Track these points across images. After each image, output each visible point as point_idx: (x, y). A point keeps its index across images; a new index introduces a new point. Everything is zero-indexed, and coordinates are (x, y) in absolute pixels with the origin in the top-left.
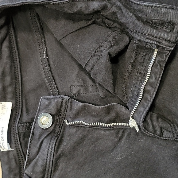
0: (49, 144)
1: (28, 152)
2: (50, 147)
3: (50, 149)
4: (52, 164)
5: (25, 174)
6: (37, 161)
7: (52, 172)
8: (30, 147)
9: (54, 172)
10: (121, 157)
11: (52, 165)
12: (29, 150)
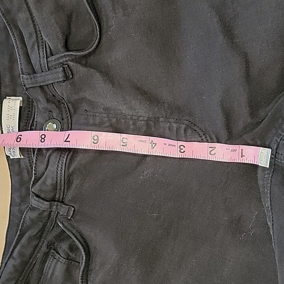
0: (58, 159)
1: (35, 170)
2: (60, 162)
3: (60, 166)
4: (64, 182)
5: (32, 192)
6: (45, 179)
7: (65, 190)
8: (36, 164)
9: (67, 190)
10: (147, 175)
11: (64, 184)
12: (35, 167)
